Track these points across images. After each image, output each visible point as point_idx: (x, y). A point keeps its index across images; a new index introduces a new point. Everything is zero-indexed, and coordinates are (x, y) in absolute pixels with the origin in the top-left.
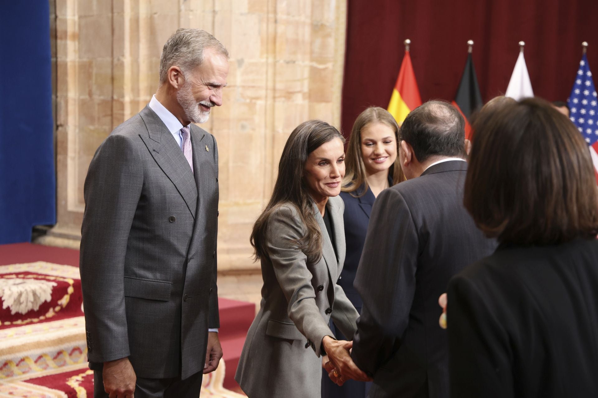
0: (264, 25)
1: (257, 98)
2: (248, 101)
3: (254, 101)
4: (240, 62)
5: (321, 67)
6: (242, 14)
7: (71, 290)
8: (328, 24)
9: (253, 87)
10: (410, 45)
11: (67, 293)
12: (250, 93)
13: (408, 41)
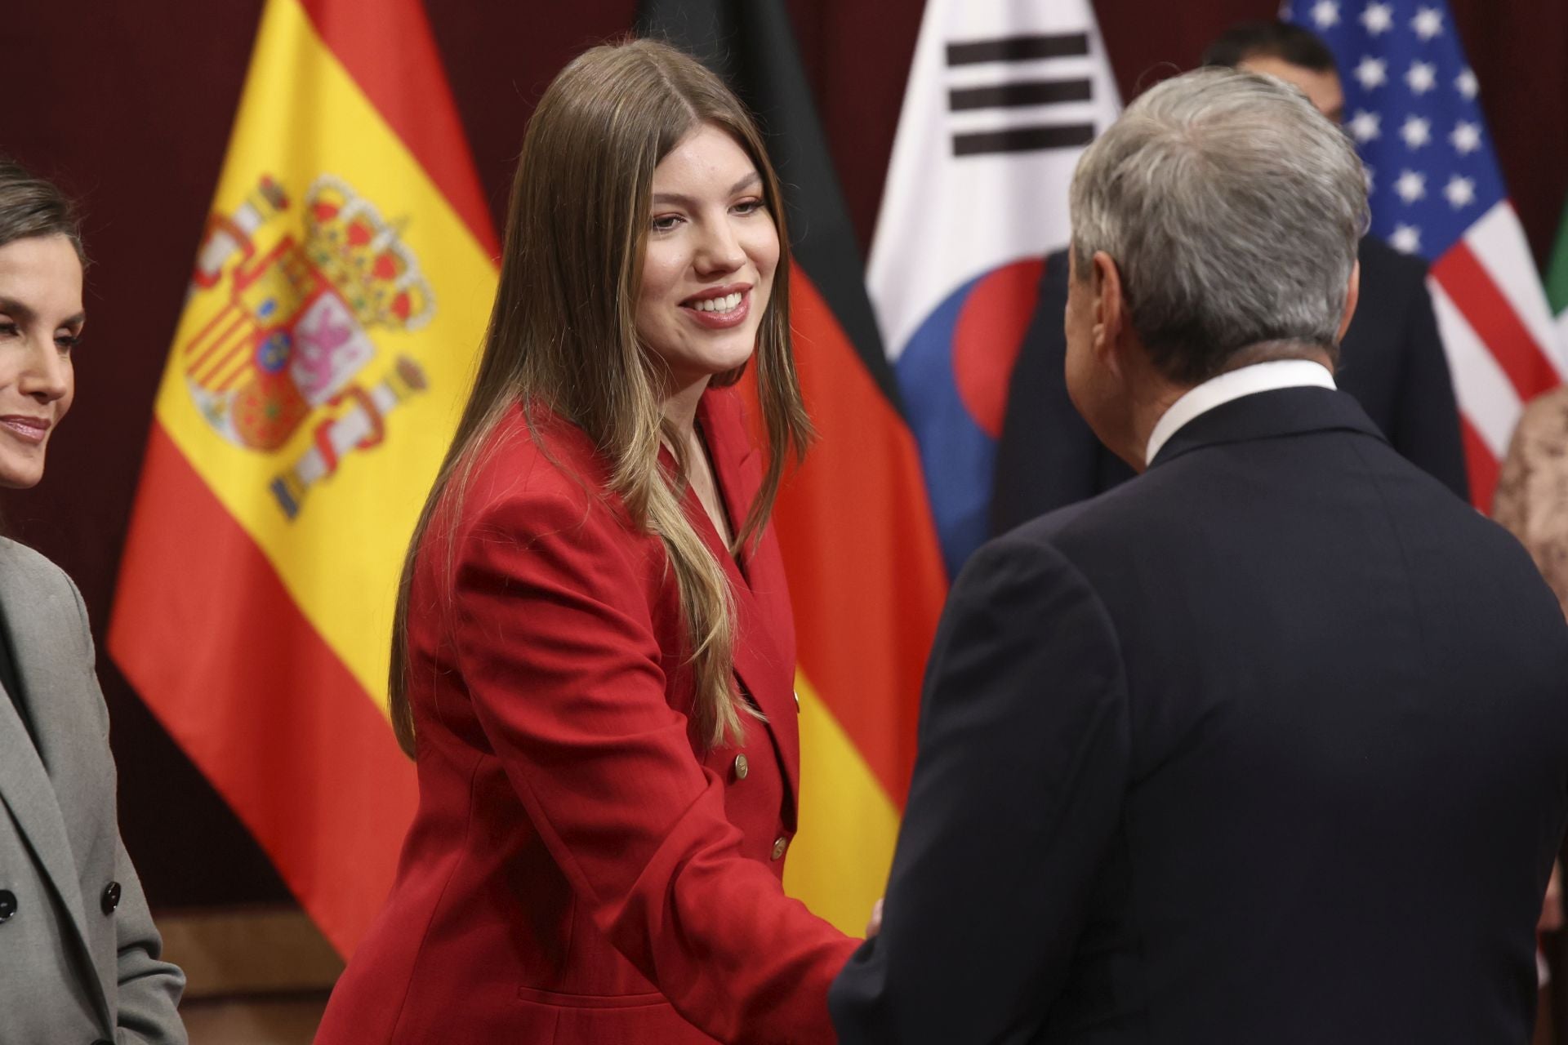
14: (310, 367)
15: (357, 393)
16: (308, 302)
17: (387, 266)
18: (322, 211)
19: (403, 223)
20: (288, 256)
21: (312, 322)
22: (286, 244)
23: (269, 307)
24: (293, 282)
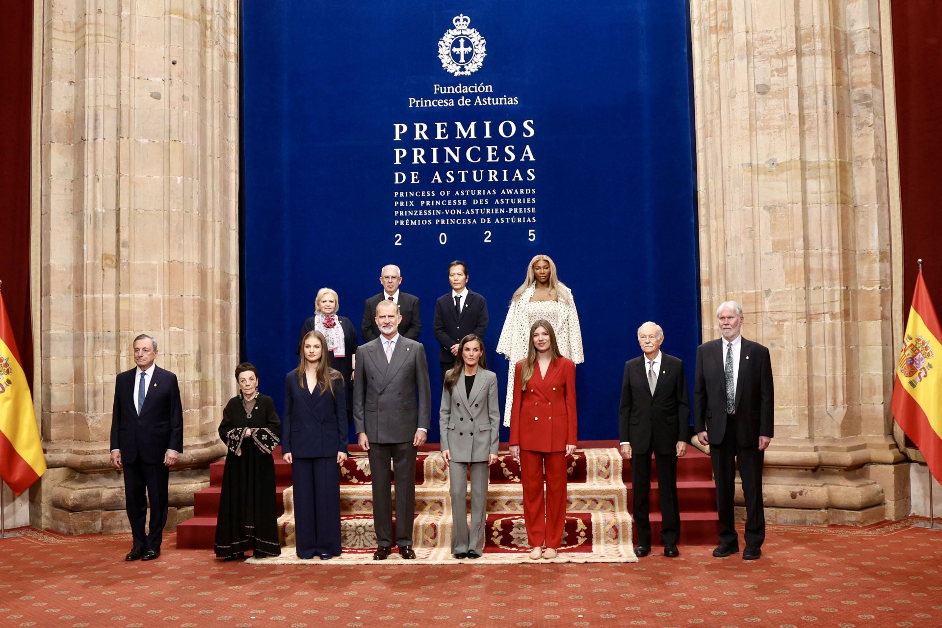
0: (788, 260)
1: (784, 321)
2: (776, 323)
3: (781, 323)
4: (768, 292)
5: (869, 289)
6: (767, 254)
7: (574, 464)
8: (872, 252)
9: (780, 311)
10: (921, 263)
11: (571, 466)
12: (777, 317)
13: (920, 260)
14: (916, 364)
15: (924, 368)
16: (916, 354)
17: (926, 349)
18: (919, 340)
19: (929, 341)
20: (911, 347)
21: (917, 357)
22: (912, 344)
23: (909, 354)
24: (914, 351)
